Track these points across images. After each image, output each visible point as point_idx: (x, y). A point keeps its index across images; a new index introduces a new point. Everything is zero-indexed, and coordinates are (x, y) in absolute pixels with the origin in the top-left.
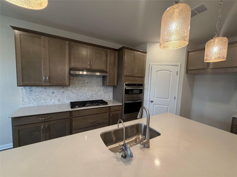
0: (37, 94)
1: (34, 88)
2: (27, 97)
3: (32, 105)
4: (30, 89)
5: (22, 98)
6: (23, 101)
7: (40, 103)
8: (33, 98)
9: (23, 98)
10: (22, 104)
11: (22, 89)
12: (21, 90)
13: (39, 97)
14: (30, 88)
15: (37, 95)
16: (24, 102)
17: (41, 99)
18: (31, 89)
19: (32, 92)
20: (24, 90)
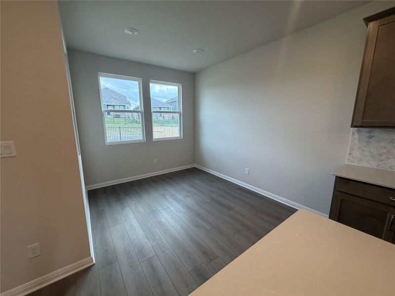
0: (382, 144)
1: (377, 133)
2: (359, 148)
3: (365, 165)
4: (369, 134)
5: (350, 148)
6: (350, 154)
7: (385, 164)
8: (371, 152)
9: (352, 149)
10: (348, 160)
11: (353, 133)
12: (351, 133)
13: (385, 151)
14: (370, 132)
15: (382, 148)
16: (352, 157)
17: (390, 157)
18: (372, 134)
19: (371, 140)
20: (356, 136)
